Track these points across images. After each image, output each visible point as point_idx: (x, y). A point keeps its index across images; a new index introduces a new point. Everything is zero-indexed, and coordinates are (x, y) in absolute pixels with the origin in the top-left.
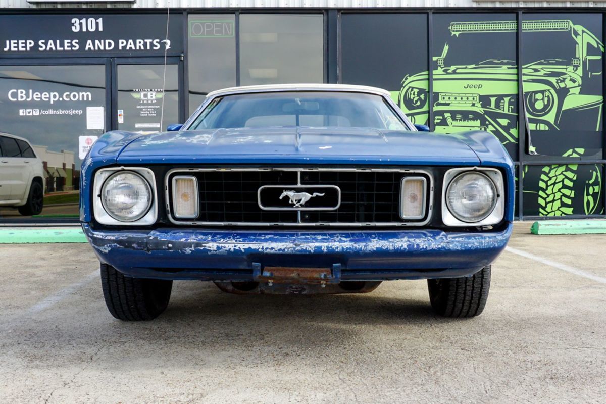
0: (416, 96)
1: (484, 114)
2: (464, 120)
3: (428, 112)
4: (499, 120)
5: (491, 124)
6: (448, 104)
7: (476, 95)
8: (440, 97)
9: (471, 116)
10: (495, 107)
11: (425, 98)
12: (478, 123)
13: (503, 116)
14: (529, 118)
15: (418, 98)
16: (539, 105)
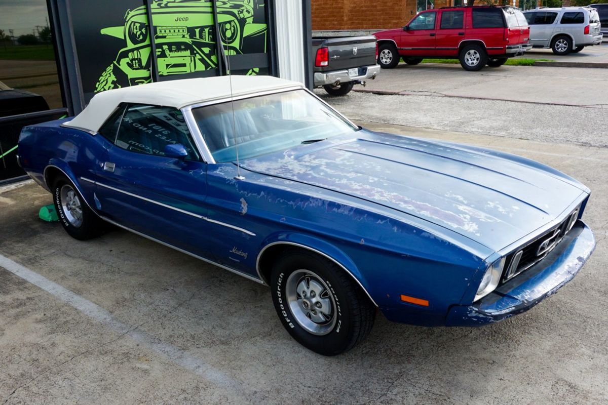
0: (138, 30)
1: (192, 44)
2: (178, 51)
3: (150, 45)
4: (203, 49)
5: (198, 53)
6: (164, 37)
7: (184, 27)
8: (158, 30)
9: (183, 47)
10: (200, 38)
11: (146, 32)
12: (188, 53)
13: (206, 45)
14: (224, 46)
15: (140, 32)
16: (229, 34)
